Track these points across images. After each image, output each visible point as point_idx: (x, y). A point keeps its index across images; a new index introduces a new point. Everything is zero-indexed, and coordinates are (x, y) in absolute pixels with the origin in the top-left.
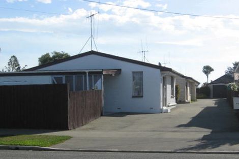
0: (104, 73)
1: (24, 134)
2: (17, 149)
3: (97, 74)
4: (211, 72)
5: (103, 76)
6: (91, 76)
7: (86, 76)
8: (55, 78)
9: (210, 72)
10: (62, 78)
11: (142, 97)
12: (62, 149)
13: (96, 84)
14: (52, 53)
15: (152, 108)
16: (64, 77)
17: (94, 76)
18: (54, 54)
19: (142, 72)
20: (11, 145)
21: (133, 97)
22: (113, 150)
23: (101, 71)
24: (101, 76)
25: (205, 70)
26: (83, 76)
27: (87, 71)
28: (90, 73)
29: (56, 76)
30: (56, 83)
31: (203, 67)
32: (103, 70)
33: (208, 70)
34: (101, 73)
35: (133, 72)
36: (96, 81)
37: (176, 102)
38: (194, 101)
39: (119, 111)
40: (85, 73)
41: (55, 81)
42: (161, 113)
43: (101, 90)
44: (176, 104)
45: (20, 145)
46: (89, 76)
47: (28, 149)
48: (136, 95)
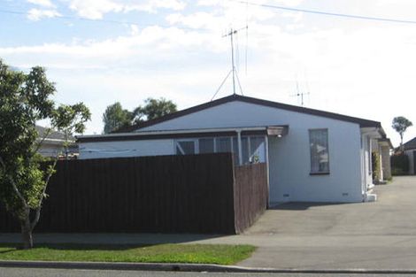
0: (269, 132)
1: (168, 242)
2: (176, 269)
3: (256, 135)
4: (409, 128)
5: (267, 139)
6: (246, 139)
7: (236, 139)
8: (180, 143)
9: (405, 128)
10: (193, 142)
11: (328, 174)
12: (259, 269)
13: (256, 153)
14: (146, 101)
15: (347, 194)
16: (196, 141)
17: (252, 138)
18: (148, 103)
19: (326, 130)
20: (165, 262)
21: (311, 174)
22: (355, 270)
23: (264, 128)
24: (264, 138)
25: (397, 124)
26: (232, 138)
27: (239, 131)
28: (243, 133)
29: (182, 140)
30: (183, 153)
31: (393, 119)
32: (267, 127)
33: (401, 124)
34: (265, 132)
35: (310, 131)
36: (254, 148)
37: (373, 183)
38: (390, 180)
39: (287, 200)
40: (234, 133)
41: (181, 149)
42: (363, 201)
43: (265, 163)
44: (373, 185)
45: (179, 262)
46: (242, 139)
47: (199, 269)
48: (316, 169)
